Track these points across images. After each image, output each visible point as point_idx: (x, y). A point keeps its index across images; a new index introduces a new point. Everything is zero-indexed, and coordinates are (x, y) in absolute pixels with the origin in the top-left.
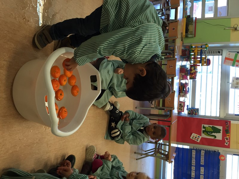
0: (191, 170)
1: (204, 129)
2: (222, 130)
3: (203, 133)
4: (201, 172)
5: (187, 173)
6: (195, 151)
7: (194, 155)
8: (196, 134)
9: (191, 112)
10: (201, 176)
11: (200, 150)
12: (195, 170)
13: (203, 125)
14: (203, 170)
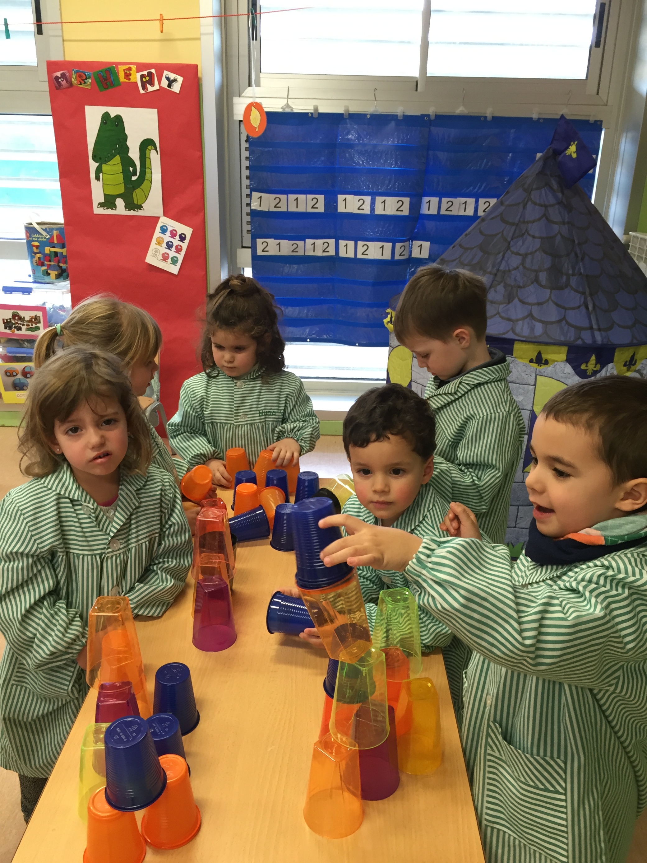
0: (355, 261)
1: (120, 203)
2: (104, 109)
3: (140, 207)
4: (359, 209)
5: (372, 281)
6: (259, 241)
7: (279, 244)
8: (153, 245)
9: (49, 266)
10: (379, 210)
11: (254, 214)
12: (353, 242)
13: (98, 210)
14: (349, 197)
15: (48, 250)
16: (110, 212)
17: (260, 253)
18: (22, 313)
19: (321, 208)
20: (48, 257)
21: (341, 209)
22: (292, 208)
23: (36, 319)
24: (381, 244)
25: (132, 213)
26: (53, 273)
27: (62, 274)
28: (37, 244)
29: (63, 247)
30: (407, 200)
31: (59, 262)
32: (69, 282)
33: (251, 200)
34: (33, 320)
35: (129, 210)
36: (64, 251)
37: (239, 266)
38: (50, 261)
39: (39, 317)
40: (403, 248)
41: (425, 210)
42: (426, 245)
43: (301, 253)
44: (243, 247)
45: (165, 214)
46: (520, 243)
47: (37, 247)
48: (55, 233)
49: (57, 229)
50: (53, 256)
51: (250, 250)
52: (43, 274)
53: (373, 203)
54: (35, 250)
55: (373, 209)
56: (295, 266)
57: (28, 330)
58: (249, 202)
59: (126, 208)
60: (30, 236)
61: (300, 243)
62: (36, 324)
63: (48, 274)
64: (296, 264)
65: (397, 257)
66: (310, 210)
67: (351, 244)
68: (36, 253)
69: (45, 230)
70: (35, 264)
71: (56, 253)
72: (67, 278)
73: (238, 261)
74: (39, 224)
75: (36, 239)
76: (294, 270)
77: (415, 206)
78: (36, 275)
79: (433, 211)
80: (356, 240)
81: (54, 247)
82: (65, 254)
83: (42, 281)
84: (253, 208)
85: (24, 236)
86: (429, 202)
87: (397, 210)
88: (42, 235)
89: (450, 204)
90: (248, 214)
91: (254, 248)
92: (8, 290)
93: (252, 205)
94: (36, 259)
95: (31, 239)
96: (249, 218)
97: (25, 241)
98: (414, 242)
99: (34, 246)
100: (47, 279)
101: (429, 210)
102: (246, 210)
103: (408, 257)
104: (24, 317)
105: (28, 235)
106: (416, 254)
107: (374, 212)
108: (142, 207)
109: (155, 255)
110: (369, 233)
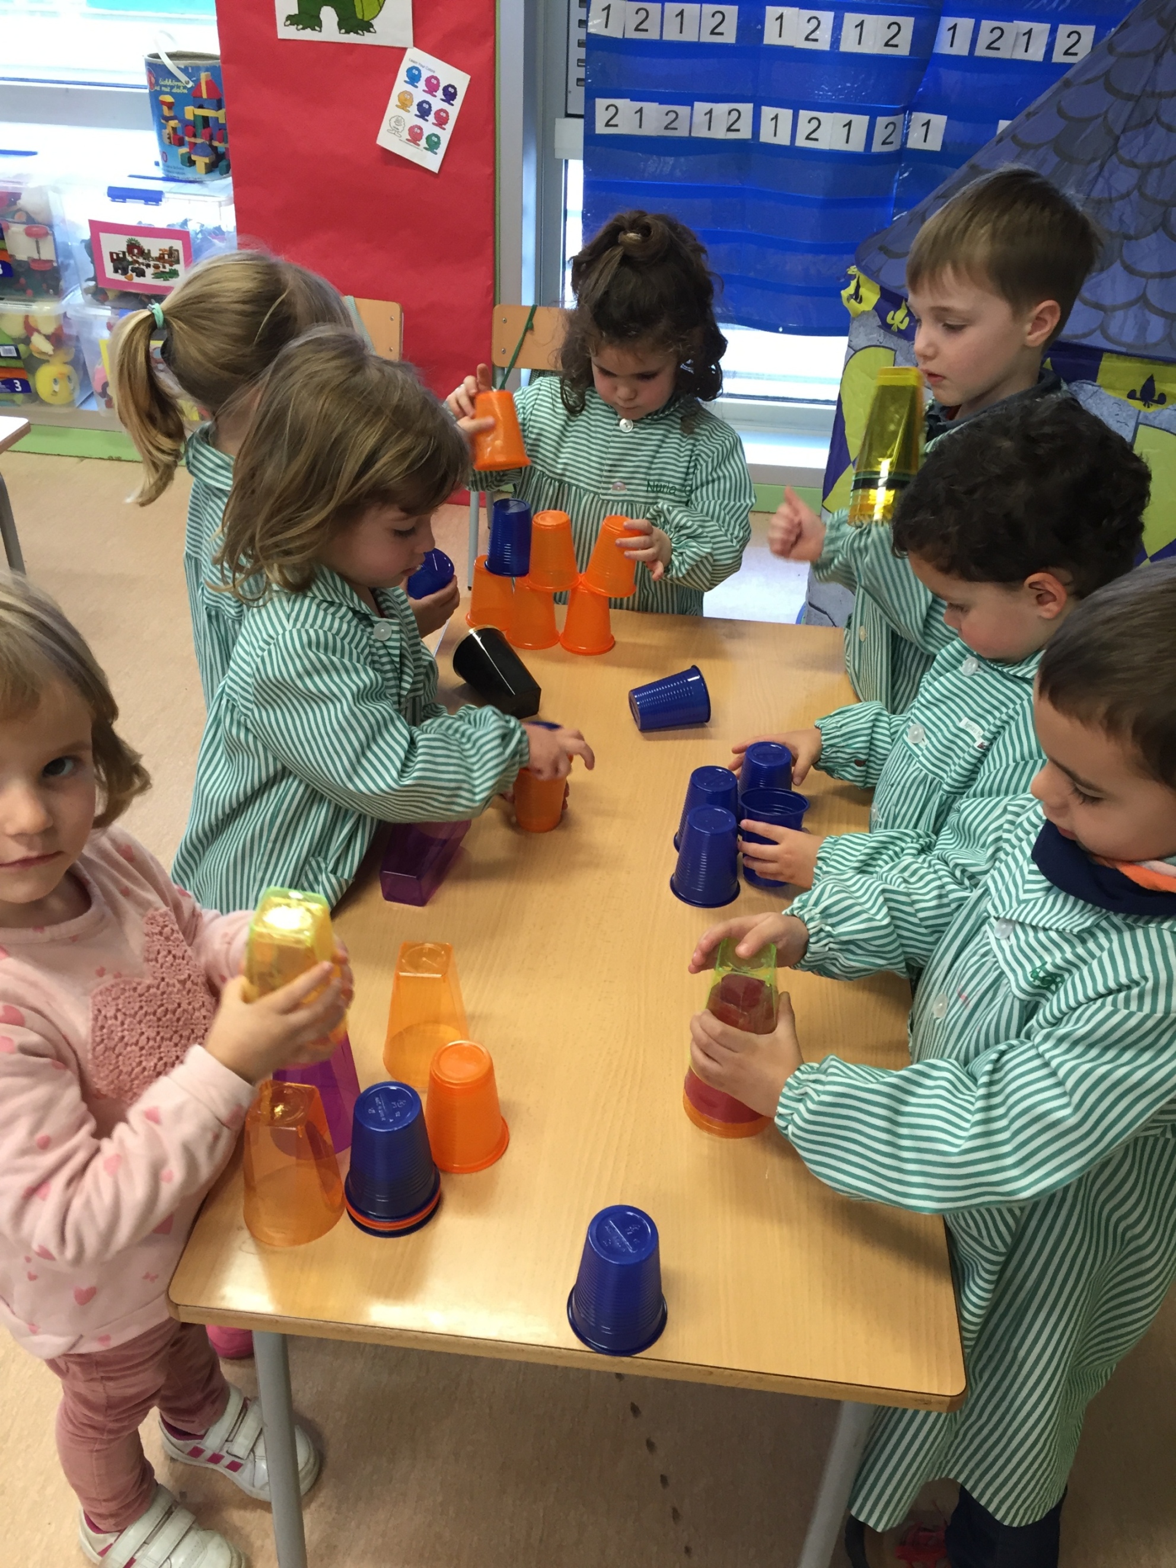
0: (791, 152)
1: (329, 15)
3: (366, 26)
4: (807, 39)
5: (821, 197)
6: (601, 103)
7: (641, 110)
8: (392, 109)
9: (193, 145)
10: (849, 44)
11: (593, 43)
12: (790, 112)
13: (286, 32)
14: (789, 12)
15: (190, 112)
16: (308, 35)
17: (600, 129)
18: (146, 243)
19: (729, 35)
20: (190, 127)
21: (771, 37)
22: (671, 34)
23: (171, 256)
24: (846, 117)
25: (352, 38)
26: (201, 161)
27: (217, 164)
28: (169, 99)
29: (219, 107)
30: (908, 23)
31: (211, 139)
32: (229, 180)
33: (588, 12)
34: (166, 257)
35: (347, 32)
36: (221, 115)
37: (558, 156)
38: (195, 136)
39: (177, 251)
40: (891, 127)
41: (943, 47)
42: (939, 121)
43: (682, 131)
44: (568, 115)
45: (417, 44)
46: (1141, 139)
47: (170, 106)
48: (204, 76)
49: (207, 69)
50: (200, 124)
51: (581, 121)
52: (183, 163)
53: (837, 28)
54: (166, 112)
55: (836, 40)
56: (671, 160)
57: (157, 276)
58: (584, 18)
59: (341, 26)
60: (157, 83)
61: (683, 110)
62: (171, 265)
63: (192, 163)
64: (671, 156)
65: (877, 147)
66: (707, 38)
67: (786, 114)
68: (167, 119)
69: (185, 70)
70: (167, 141)
71: (206, 119)
72: (226, 172)
73: (558, 144)
74: (172, 56)
75: (168, 90)
76: (667, 170)
77: (924, 37)
78: (169, 163)
79: (961, 48)
80: (796, 108)
81: (201, 107)
82: (222, 121)
83: (181, 177)
84: (591, 30)
85: (143, 80)
86: (954, 27)
87: (887, 45)
88: (178, 80)
89: (997, 33)
90: (580, 44)
91: (589, 117)
92: (118, 194)
93: (590, 24)
94: (169, 130)
95: (158, 88)
96: (582, 53)
97: (147, 91)
98: (915, 115)
99: (164, 103)
100: (189, 172)
101: (952, 45)
102: (578, 34)
103: (898, 147)
104: (149, 251)
105: (153, 80)
106: (915, 141)
107: (838, 47)
108: (372, 26)
109: (395, 131)
110: (825, 92)
